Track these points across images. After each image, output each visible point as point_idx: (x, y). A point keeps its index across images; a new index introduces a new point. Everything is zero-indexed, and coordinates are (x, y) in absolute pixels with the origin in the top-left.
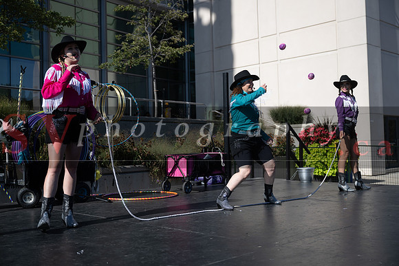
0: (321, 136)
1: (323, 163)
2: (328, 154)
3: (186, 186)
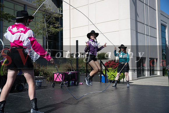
0: (113, 65)
3: (61, 85)
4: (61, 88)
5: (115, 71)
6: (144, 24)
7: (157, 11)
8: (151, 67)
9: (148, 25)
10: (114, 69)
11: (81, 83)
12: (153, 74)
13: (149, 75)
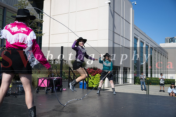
0: (92, 72)
1: (92, 82)
2: (94, 79)
3: (46, 91)
4: (46, 94)
5: (94, 78)
6: (120, 35)
7: (131, 25)
8: (125, 76)
9: (123, 37)
10: (93, 76)
11: (65, 89)
12: (126, 82)
13: (123, 83)
